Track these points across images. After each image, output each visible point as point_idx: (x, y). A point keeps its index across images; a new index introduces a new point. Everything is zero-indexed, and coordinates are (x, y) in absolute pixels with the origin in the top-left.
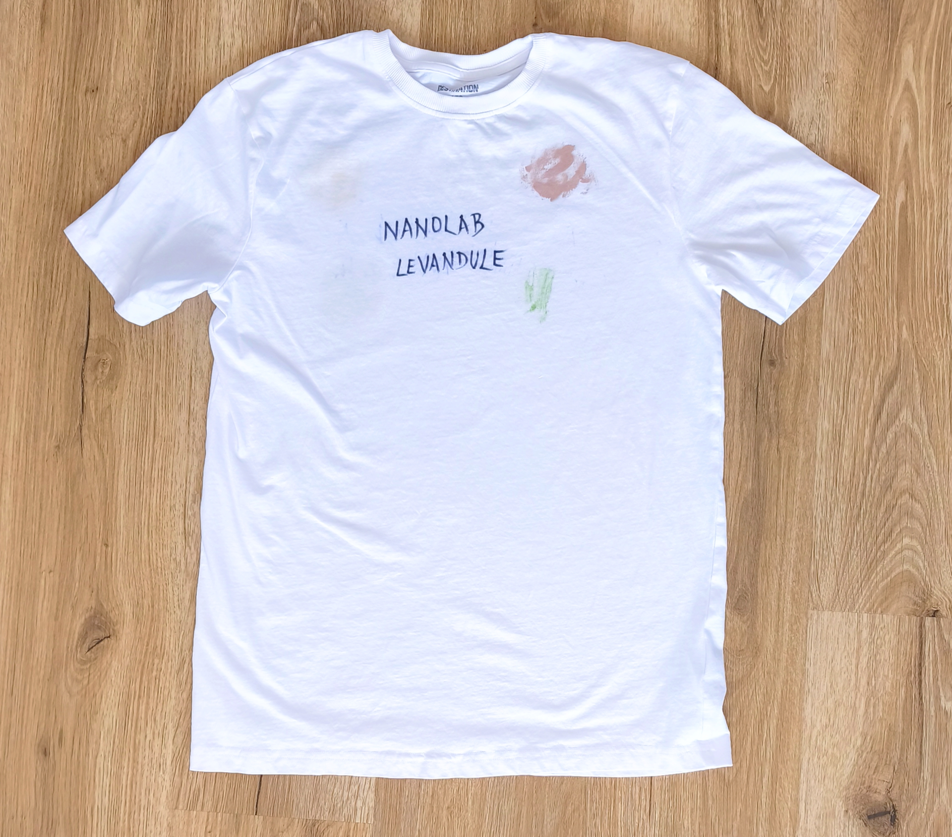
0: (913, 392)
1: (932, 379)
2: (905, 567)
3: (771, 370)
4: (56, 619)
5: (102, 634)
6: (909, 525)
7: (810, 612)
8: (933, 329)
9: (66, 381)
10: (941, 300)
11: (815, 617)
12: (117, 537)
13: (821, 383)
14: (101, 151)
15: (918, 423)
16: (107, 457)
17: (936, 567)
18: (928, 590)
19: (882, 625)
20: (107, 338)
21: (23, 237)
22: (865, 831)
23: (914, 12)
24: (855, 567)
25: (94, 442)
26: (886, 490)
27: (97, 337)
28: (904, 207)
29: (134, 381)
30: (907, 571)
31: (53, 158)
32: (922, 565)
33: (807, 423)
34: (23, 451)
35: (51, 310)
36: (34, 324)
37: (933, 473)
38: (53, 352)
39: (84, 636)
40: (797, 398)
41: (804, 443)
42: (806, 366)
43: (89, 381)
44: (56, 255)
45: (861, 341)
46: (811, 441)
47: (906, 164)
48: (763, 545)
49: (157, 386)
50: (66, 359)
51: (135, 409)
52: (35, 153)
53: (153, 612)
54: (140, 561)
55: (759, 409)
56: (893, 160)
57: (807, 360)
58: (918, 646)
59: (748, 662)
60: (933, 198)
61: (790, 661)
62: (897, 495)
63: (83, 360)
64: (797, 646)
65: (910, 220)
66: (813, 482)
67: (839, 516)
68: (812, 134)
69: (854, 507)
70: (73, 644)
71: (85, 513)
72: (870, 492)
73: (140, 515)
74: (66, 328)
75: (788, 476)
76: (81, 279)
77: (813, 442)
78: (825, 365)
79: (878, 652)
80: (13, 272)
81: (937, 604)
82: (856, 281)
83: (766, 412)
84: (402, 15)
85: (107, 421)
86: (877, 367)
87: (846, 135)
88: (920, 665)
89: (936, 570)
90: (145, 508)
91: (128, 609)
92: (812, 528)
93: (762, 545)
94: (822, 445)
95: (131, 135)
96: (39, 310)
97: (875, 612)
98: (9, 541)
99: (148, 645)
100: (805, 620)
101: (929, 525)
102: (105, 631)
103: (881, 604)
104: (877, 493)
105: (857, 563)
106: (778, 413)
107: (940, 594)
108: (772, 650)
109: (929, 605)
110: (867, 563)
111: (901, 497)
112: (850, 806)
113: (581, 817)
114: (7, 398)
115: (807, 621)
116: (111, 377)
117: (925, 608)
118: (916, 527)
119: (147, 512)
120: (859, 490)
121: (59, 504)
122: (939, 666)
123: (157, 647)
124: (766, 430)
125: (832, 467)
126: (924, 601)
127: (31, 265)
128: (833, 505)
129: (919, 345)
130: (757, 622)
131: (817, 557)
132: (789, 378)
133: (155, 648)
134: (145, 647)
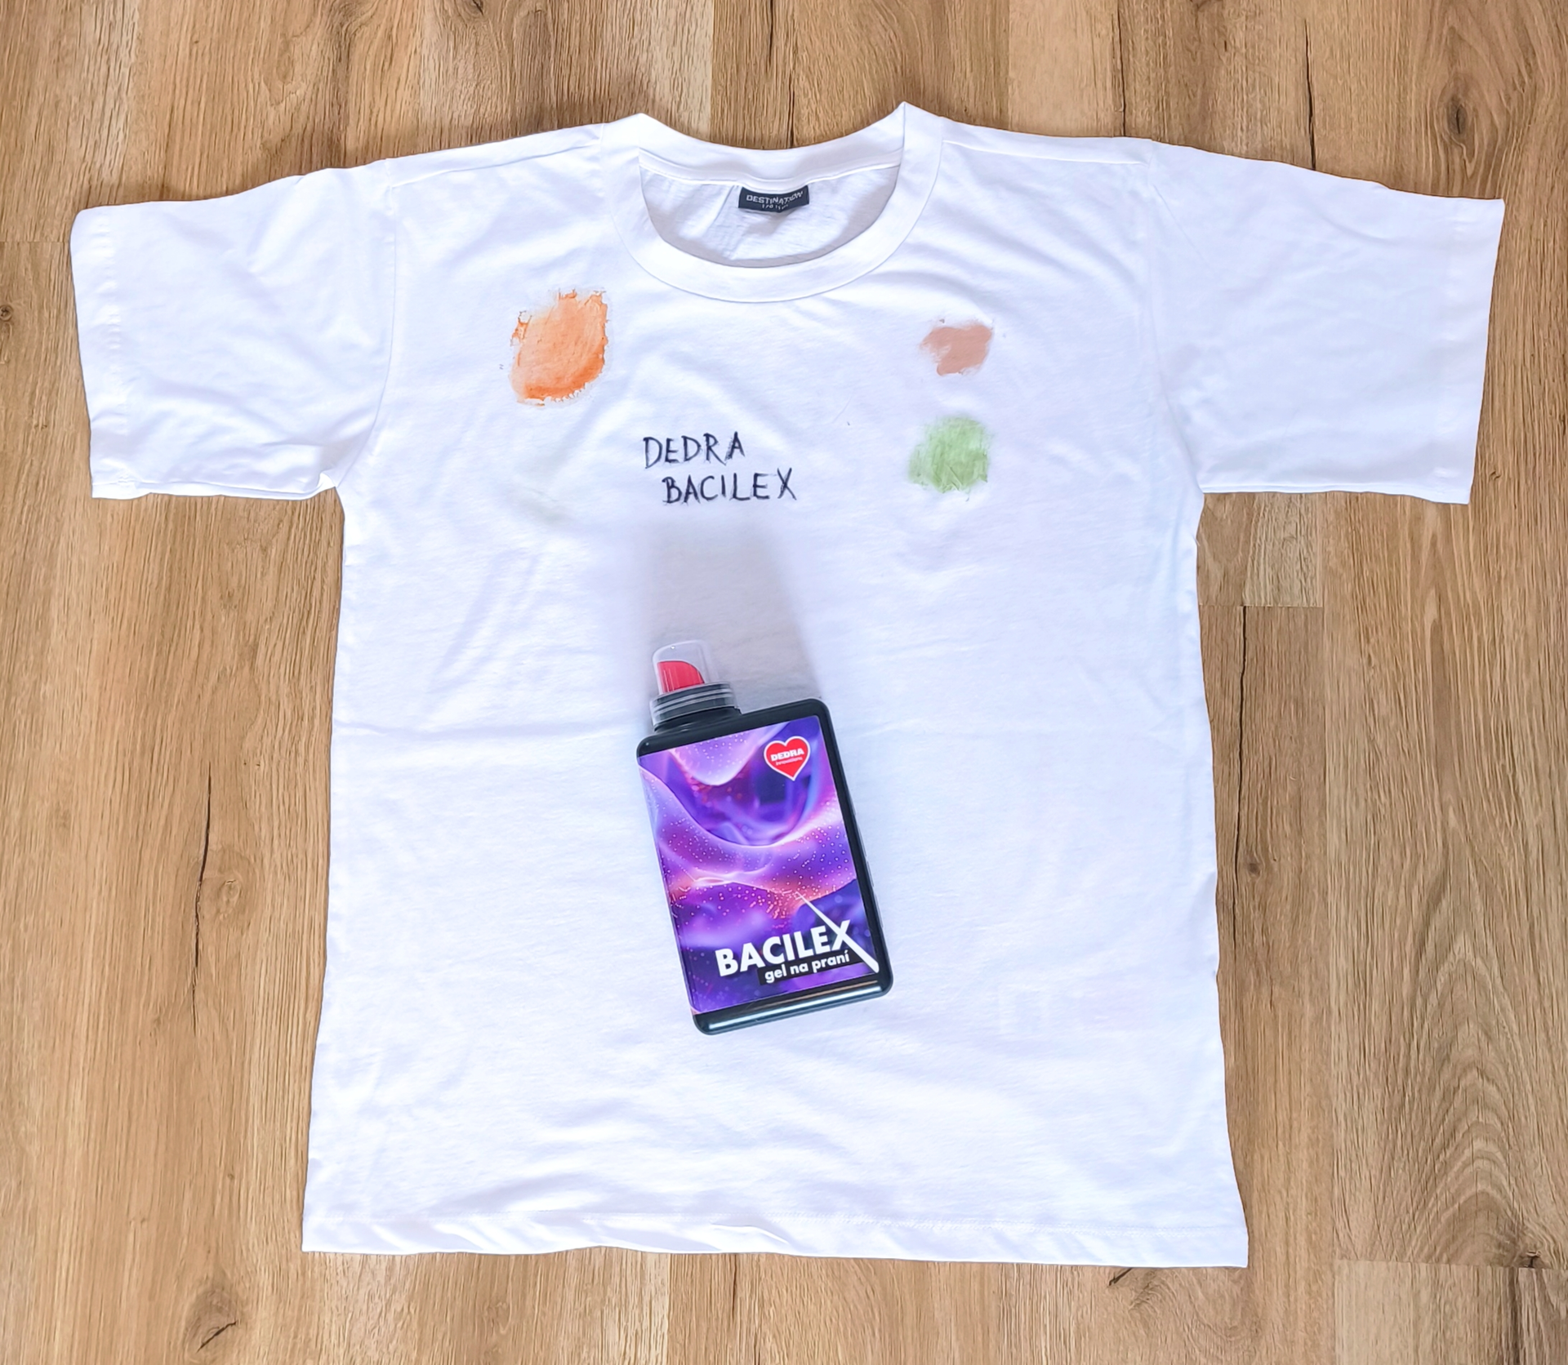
0: (1472, 909)
1: (1499, 890)
2: (1480, 1187)
3: (1253, 879)
4: (151, 1298)
5: (224, 1321)
6: (1481, 1120)
7: (1337, 1262)
8: (1494, 813)
9: (171, 916)
10: (1504, 766)
11: (1345, 1271)
12: (247, 1163)
13: (1330, 899)
14: (230, 564)
15: (1482, 958)
16: (233, 1035)
17: (1527, 1186)
18: (1519, 1223)
19: (1450, 1282)
20: (236, 849)
21: (108, 696)
24: (1402, 1189)
25: (214, 1013)
26: (1442, 1065)
27: (220, 847)
28: (1437, 628)
29: (277, 914)
30: (1483, 1193)
31: (156, 577)
32: (1505, 1183)
33: (1313, 960)
34: (104, 1029)
35: (150, 806)
36: (124, 828)
37: (1512, 1036)
38: (152, 872)
39: (195, 1325)
40: (1295, 921)
41: (1311, 992)
42: (1306, 872)
43: (207, 917)
44: (159, 722)
45: (1387, 834)
46: (1322, 989)
47: (1436, 564)
48: (1257, 1157)
49: (311, 921)
50: (172, 882)
51: (276, 959)
52: (129, 569)
53: (304, 1282)
54: (283, 1201)
55: (1239, 940)
56: (1415, 558)
57: (1306, 863)
58: (1510, 1316)
59: (1245, 1348)
60: (1480, 614)
61: (1310, 1343)
62: (1458, 1071)
63: (198, 884)
64: (1319, 1319)
65: (1447, 646)
66: (1328, 1054)
67: (1372, 1105)
68: (1290, 523)
69: (1394, 1092)
70: (177, 1338)
71: (198, 1126)
72: (1417, 1069)
73: (283, 1126)
74: (174, 833)
75: (1290, 1045)
76: (196, 758)
77: (1324, 990)
78: (1335, 870)
79: (1447, 1327)
80: (92, 750)
81: (1535, 1246)
82: (1372, 741)
83: (1250, 944)
85: (234, 978)
86: (1414, 872)
87: (1343, 522)
88: (1516, 1346)
89: (1529, 1191)
90: (292, 1115)
91: (264, 1280)
92: (1331, 1127)
93: (1255, 1157)
94: (1338, 997)
95: (274, 541)
96: (132, 807)
97: (1438, 1260)
98: (79, 1173)
99: (295, 1337)
100: (1330, 1275)
101: (1512, 1118)
102: (228, 1315)
103: (1447, 1247)
104: (1428, 1070)
105: (1405, 1181)
106: (1268, 947)
107: (1537, 1230)
108: (1281, 1326)
109: (1522, 1247)
110: (1420, 1181)
111: (1466, 1075)
114: (79, 944)
115: (1334, 1277)
116: (241, 909)
117: (1515, 1252)
118: (1492, 1122)
119: (295, 1122)
120: (1401, 1065)
121: (158, 1111)
122: (1546, 1348)
123: (310, 1340)
124: (1251, 973)
125: (1356, 1030)
126: (1514, 1242)
127: (121, 739)
128: (1361, 1091)
129: (1475, 837)
130: (1254, 1280)
131: (1342, 1173)
132: (1280, 892)
133: (307, 1342)
134: (291, 1340)
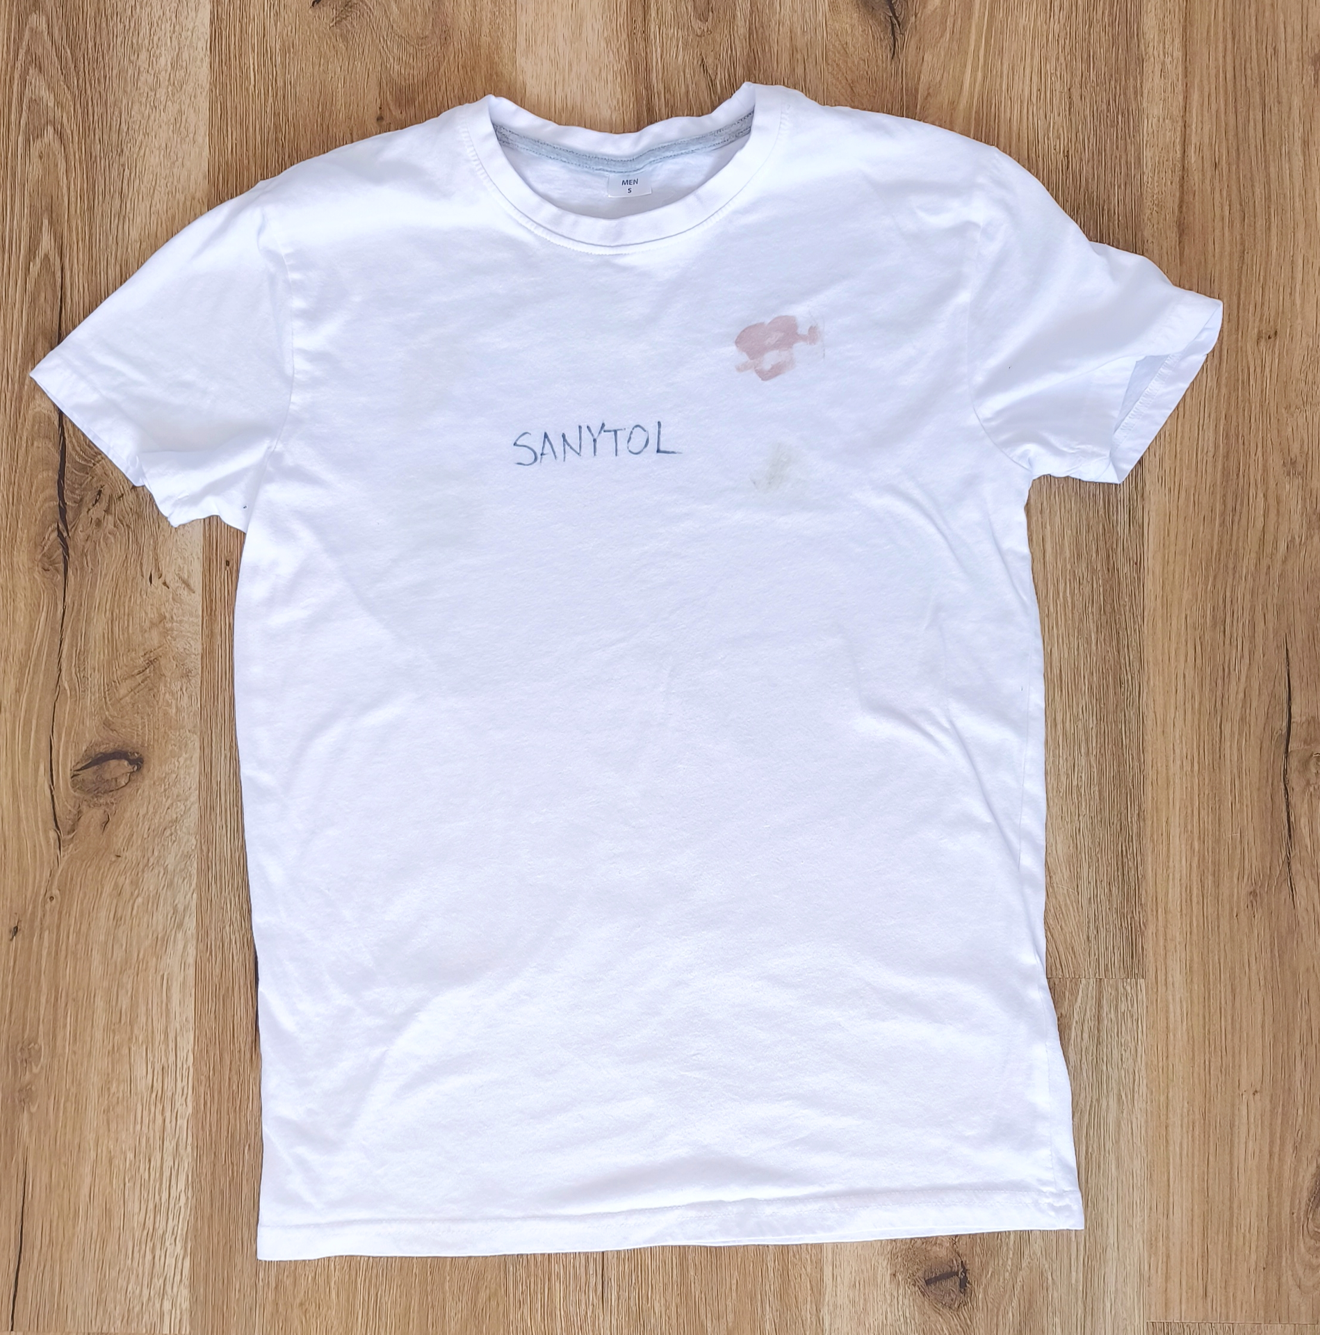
22: (923, 1303)
23: (938, 78)
84: (180, 112)
112: (898, 1267)
113: (501, 1306)
